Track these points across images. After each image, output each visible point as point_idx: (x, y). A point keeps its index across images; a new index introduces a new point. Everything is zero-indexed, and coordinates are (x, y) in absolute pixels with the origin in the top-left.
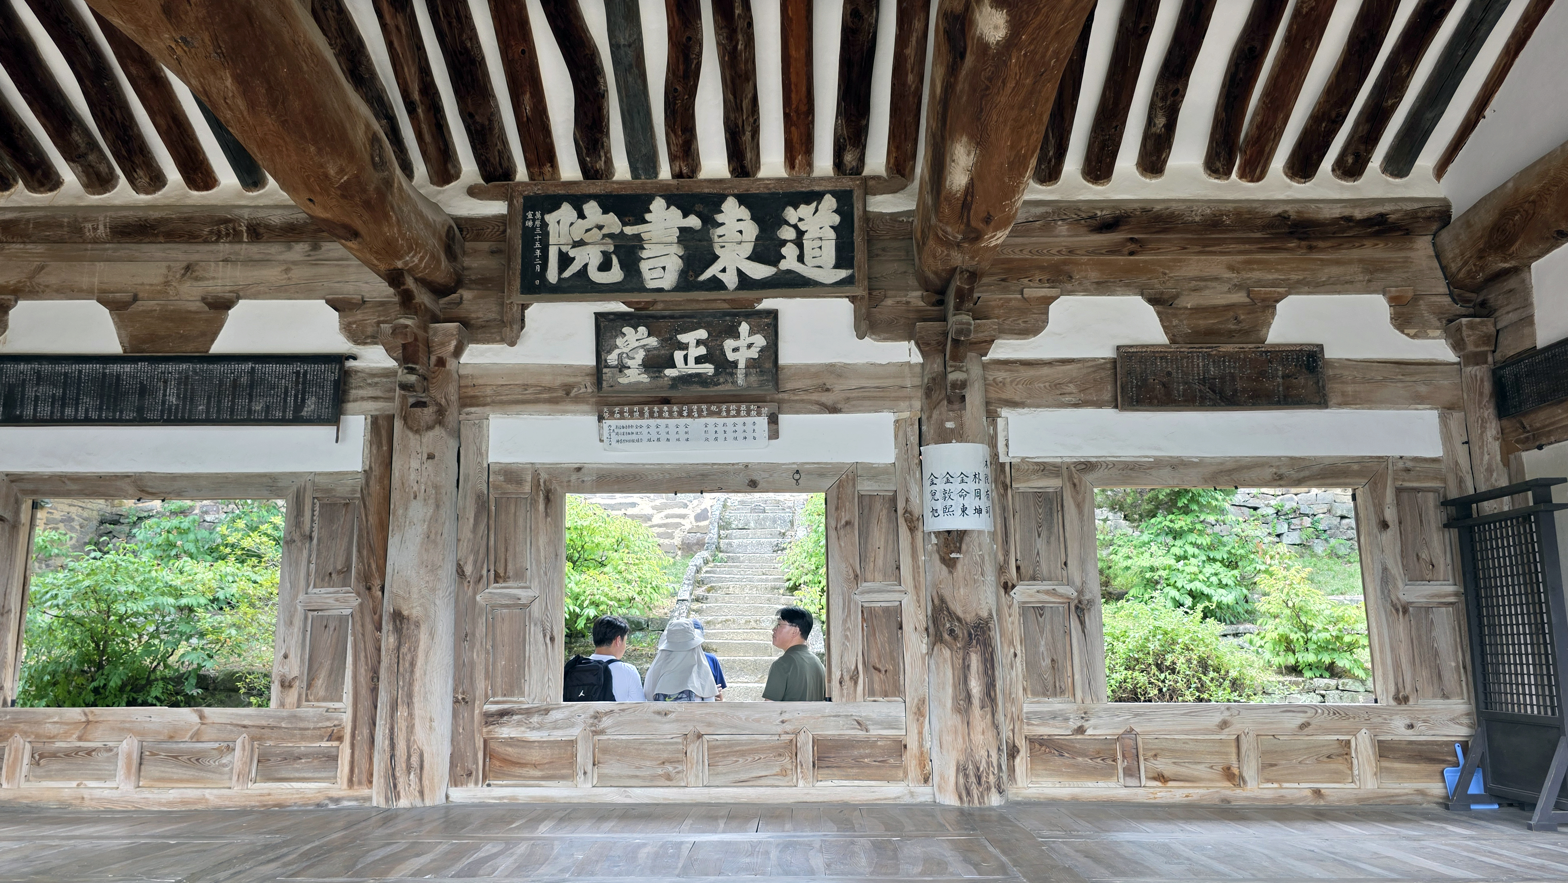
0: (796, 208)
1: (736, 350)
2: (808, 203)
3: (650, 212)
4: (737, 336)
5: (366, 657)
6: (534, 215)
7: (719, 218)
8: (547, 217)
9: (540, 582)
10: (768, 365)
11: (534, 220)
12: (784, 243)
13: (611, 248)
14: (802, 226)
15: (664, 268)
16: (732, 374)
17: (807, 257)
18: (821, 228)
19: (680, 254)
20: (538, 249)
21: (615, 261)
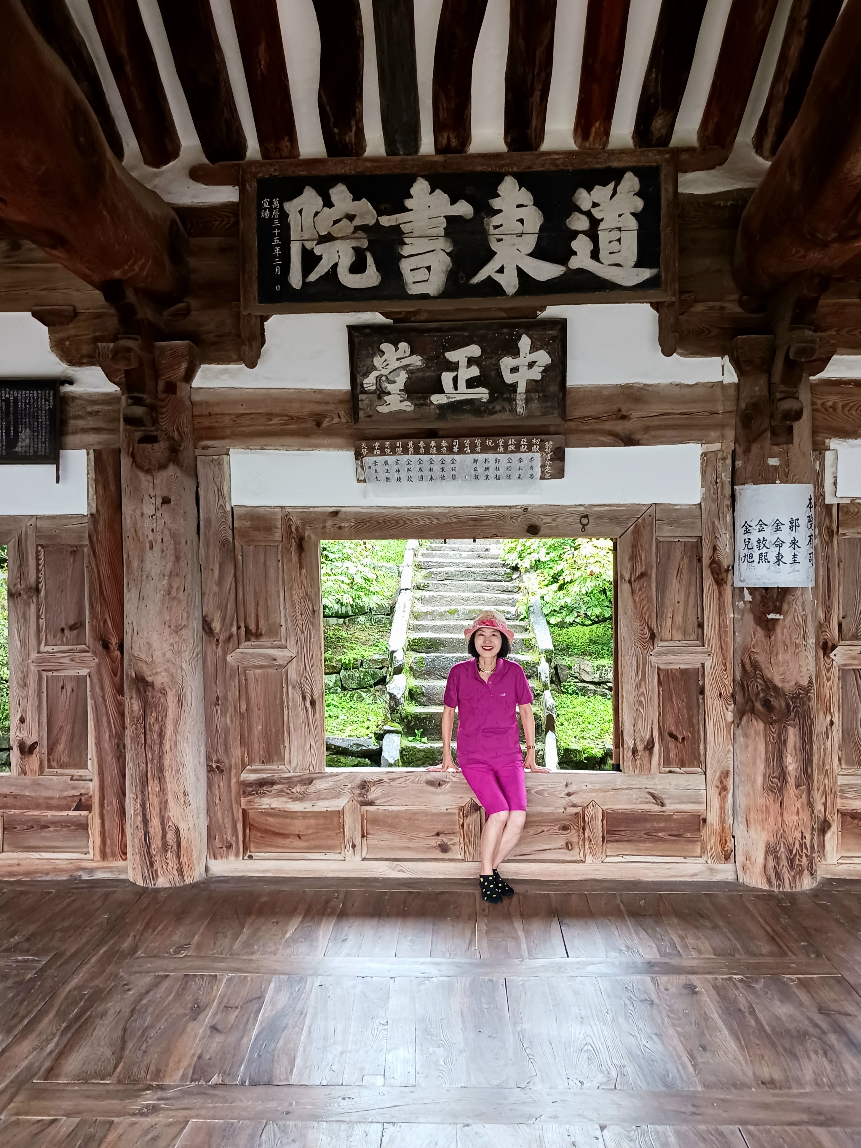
0: (589, 190)
1: (514, 370)
2: (605, 184)
3: (411, 197)
4: (515, 353)
5: (109, 722)
6: (271, 203)
7: (496, 203)
8: (287, 206)
9: (296, 641)
10: (553, 388)
11: (271, 210)
13: (365, 244)
14: (597, 213)
15: (429, 268)
16: (511, 401)
17: (603, 254)
18: (620, 216)
19: (448, 251)
20: (277, 245)
21: (370, 260)
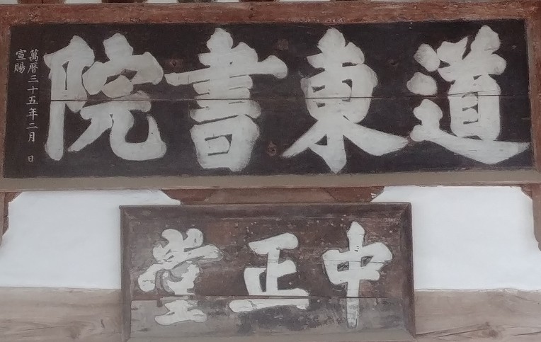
0: (435, 46)
1: (343, 267)
2: (454, 39)
3: (208, 51)
4: (344, 244)
6: (27, 55)
7: (315, 61)
8: (49, 59)
10: (396, 292)
11: (27, 63)
12: (417, 100)
13: (146, 107)
14: (446, 74)
15: (229, 138)
16: (339, 308)
17: (455, 123)
18: (476, 78)
19: (255, 116)
20: (33, 106)
21: (153, 125)
